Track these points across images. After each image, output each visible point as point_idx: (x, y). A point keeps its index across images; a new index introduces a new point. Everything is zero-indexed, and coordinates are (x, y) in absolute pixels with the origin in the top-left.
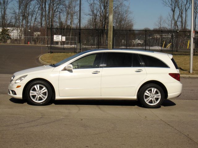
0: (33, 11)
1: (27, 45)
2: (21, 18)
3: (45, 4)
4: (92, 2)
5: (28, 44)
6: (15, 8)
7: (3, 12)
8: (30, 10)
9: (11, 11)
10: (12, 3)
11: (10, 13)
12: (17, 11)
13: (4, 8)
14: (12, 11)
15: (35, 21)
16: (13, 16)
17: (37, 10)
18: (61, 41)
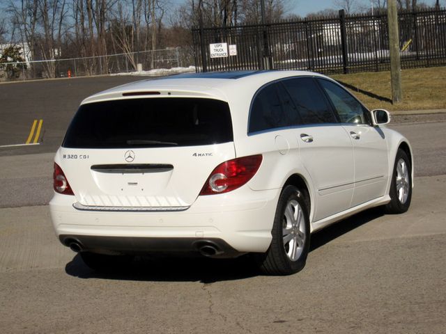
1: (66, 78)
9: (3, 7)
12: (19, 4)
14: (6, 6)
18: (227, 56)
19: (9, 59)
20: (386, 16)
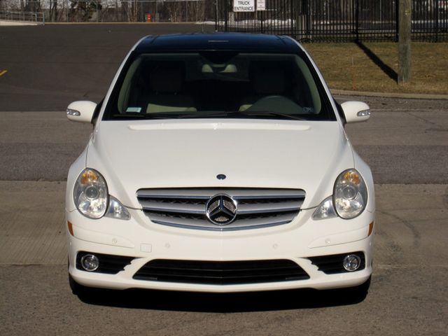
1: (142, 23)
5: (145, 21)
18: (254, 10)
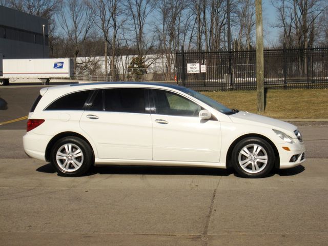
0: (187, 26)
2: (168, 37)
3: (205, 13)
4: (280, 4)
6: (157, 23)
7: (138, 30)
8: (182, 25)
9: (150, 28)
10: (152, 14)
11: (150, 30)
12: (161, 27)
13: (139, 23)
14: (153, 27)
15: (190, 41)
16: (155, 36)
17: (193, 22)
18: (199, 72)
19: (135, 66)
20: (256, 51)
